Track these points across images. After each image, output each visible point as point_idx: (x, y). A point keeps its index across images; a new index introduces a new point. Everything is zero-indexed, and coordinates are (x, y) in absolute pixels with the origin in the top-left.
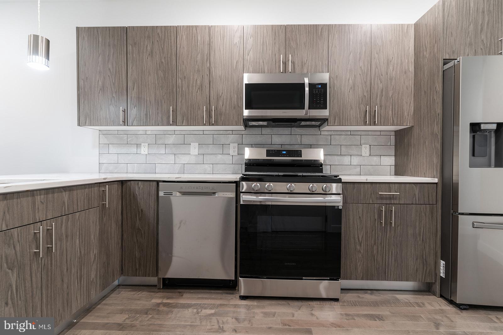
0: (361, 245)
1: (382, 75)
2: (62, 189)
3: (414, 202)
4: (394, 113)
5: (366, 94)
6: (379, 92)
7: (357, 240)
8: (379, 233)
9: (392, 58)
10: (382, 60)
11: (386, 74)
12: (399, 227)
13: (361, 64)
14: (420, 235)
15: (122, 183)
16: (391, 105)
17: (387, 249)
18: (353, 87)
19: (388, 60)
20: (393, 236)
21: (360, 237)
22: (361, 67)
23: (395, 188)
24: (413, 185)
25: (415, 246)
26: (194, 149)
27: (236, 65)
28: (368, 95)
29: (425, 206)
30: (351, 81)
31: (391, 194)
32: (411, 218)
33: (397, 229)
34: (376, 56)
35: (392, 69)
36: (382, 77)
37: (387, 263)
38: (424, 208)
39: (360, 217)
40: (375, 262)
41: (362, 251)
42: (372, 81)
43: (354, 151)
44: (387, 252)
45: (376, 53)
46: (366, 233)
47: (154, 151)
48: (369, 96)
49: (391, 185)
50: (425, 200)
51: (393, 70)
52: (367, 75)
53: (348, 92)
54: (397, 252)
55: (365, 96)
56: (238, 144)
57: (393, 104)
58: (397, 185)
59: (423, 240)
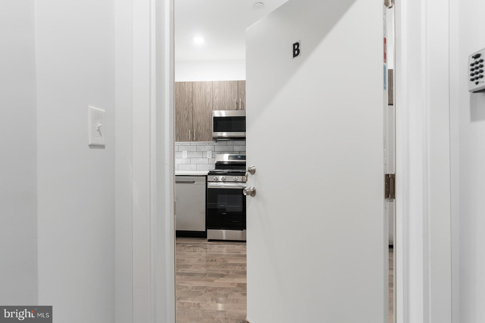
26: (185, 155)
56: (212, 151)
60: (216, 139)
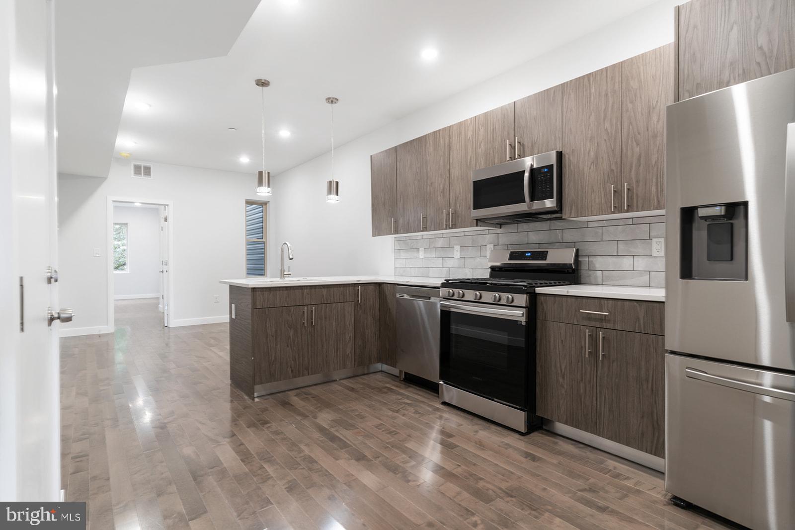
0: (563, 378)
1: (639, 134)
2: (321, 287)
3: (637, 329)
4: (659, 190)
5: (613, 167)
6: (634, 160)
7: (559, 369)
8: (587, 366)
9: (657, 101)
10: (640, 110)
11: (646, 129)
12: (615, 364)
13: (607, 125)
14: (647, 380)
15: (380, 285)
16: (654, 177)
17: (598, 392)
18: (596, 161)
19: (649, 107)
20: (606, 375)
21: (563, 367)
22: (606, 130)
23: (608, 306)
24: (635, 303)
25: (640, 396)
26: (457, 253)
27: (470, 162)
28: (617, 168)
29: (654, 339)
30: (592, 154)
31: (603, 315)
32: (633, 352)
33: (611, 365)
34: (630, 106)
35: (656, 120)
36: (639, 136)
37: (598, 410)
38: (653, 340)
39: (562, 341)
40: (581, 405)
41: (565, 386)
42: (624, 146)
43: (640, 248)
44: (598, 395)
45: (630, 103)
46: (571, 363)
47: (428, 255)
48: (619, 169)
49: (602, 301)
50: (654, 328)
51: (658, 121)
52: (615, 139)
53: (588, 168)
54: (613, 400)
55: (612, 170)
56: (494, 245)
57: (657, 175)
58: (610, 302)
59: (652, 390)
60: (479, 221)
